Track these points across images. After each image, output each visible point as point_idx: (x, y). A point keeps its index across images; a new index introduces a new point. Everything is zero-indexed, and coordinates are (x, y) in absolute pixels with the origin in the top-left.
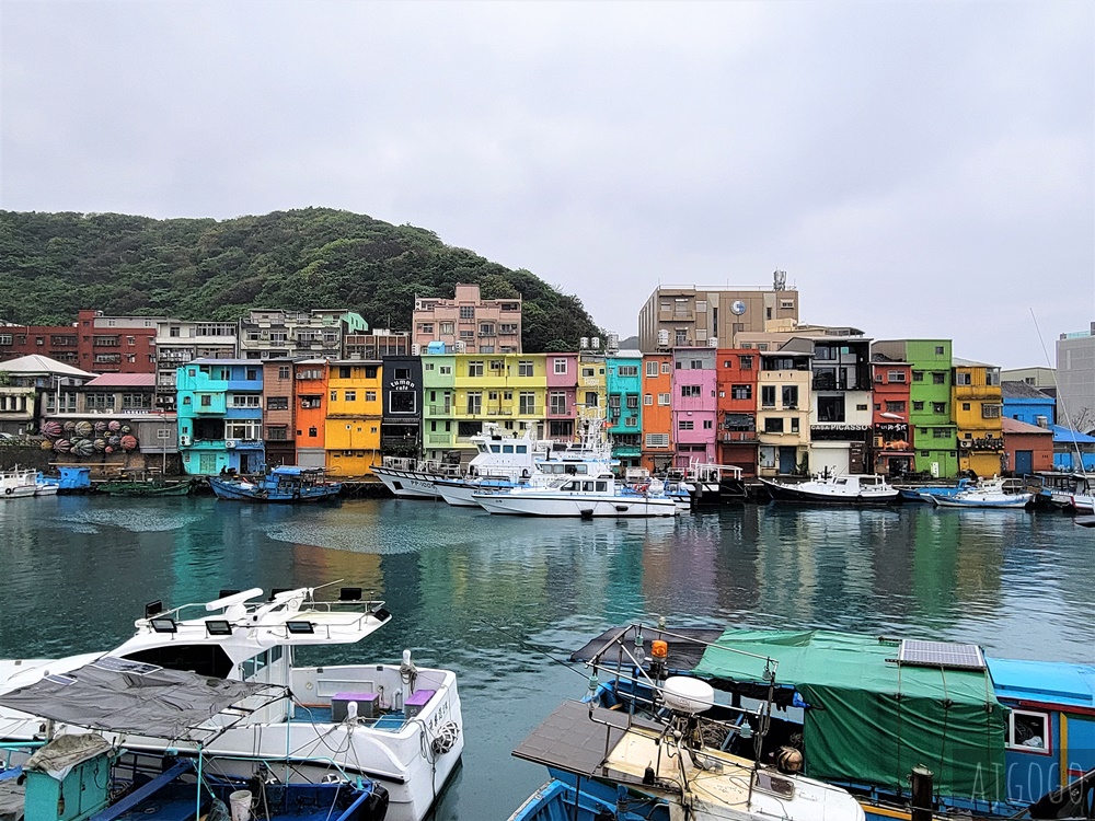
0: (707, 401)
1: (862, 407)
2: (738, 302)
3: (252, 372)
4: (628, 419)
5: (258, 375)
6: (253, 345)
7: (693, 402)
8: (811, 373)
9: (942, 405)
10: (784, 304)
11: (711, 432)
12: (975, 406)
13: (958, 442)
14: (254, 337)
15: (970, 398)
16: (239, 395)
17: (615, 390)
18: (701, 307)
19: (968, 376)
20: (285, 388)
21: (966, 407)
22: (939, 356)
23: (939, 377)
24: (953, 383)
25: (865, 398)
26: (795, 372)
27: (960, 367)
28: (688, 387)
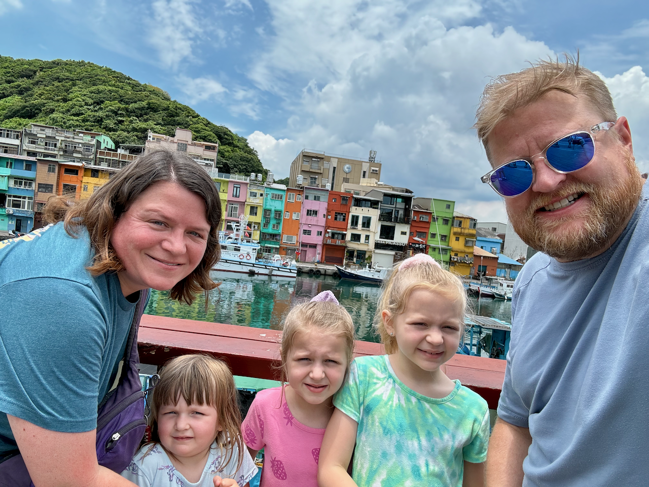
0: (321, 220)
1: (404, 233)
2: (348, 166)
3: (29, 166)
4: (274, 225)
5: (33, 167)
6: (32, 148)
7: (312, 219)
8: (379, 211)
9: (445, 236)
10: (373, 170)
11: (321, 238)
12: (462, 239)
13: (451, 257)
14: (33, 143)
15: (460, 234)
16: (18, 180)
17: (268, 207)
18: (326, 165)
19: (461, 222)
20: (52, 179)
21: (457, 239)
22: (448, 210)
23: (446, 221)
24: (452, 225)
25: (406, 228)
26: (371, 209)
27: (457, 217)
28: (311, 211)
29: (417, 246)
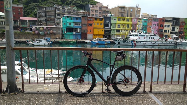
0: (157, 27)
1: (177, 29)
2: (131, 9)
8: (171, 23)
10: (138, 10)
11: (157, 32)
14: (58, 11)
16: (76, 23)
18: (125, 10)
20: (86, 22)
25: (178, 27)
29: (181, 32)
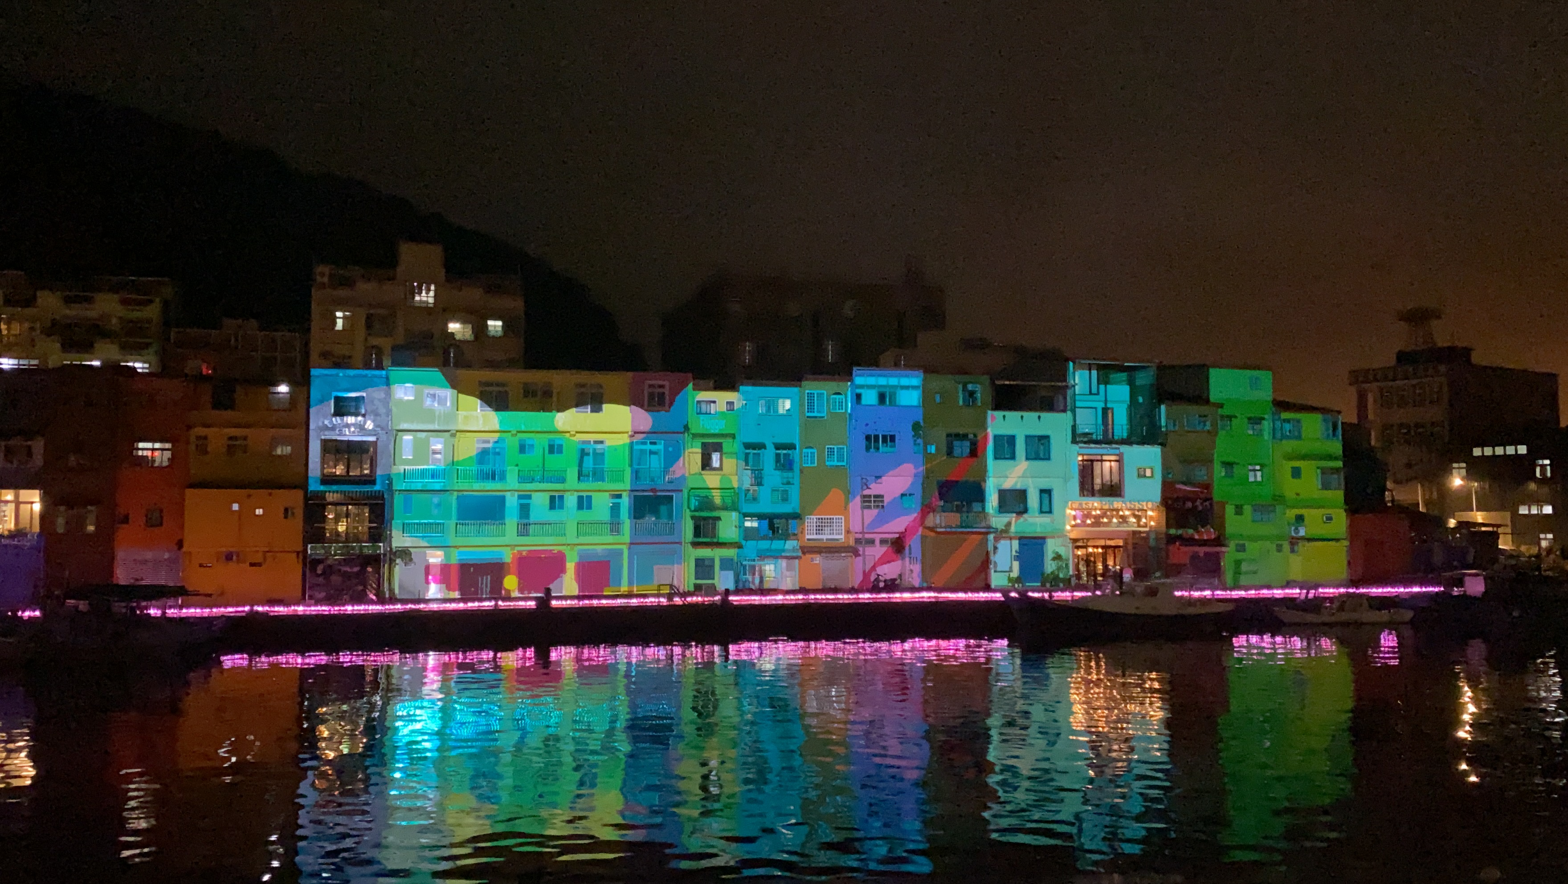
1: (1147, 472)
4: (774, 491)
8: (1070, 415)
12: (1309, 471)
17: (754, 438)
22: (1256, 395)
24: (1275, 435)
25: (1152, 458)
26: (1045, 414)
28: (876, 437)
29: (1189, 505)
